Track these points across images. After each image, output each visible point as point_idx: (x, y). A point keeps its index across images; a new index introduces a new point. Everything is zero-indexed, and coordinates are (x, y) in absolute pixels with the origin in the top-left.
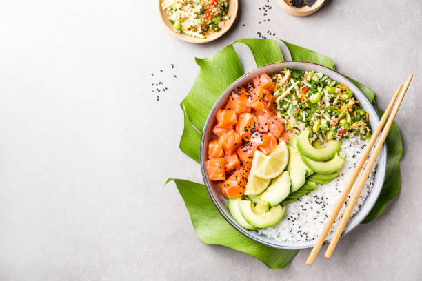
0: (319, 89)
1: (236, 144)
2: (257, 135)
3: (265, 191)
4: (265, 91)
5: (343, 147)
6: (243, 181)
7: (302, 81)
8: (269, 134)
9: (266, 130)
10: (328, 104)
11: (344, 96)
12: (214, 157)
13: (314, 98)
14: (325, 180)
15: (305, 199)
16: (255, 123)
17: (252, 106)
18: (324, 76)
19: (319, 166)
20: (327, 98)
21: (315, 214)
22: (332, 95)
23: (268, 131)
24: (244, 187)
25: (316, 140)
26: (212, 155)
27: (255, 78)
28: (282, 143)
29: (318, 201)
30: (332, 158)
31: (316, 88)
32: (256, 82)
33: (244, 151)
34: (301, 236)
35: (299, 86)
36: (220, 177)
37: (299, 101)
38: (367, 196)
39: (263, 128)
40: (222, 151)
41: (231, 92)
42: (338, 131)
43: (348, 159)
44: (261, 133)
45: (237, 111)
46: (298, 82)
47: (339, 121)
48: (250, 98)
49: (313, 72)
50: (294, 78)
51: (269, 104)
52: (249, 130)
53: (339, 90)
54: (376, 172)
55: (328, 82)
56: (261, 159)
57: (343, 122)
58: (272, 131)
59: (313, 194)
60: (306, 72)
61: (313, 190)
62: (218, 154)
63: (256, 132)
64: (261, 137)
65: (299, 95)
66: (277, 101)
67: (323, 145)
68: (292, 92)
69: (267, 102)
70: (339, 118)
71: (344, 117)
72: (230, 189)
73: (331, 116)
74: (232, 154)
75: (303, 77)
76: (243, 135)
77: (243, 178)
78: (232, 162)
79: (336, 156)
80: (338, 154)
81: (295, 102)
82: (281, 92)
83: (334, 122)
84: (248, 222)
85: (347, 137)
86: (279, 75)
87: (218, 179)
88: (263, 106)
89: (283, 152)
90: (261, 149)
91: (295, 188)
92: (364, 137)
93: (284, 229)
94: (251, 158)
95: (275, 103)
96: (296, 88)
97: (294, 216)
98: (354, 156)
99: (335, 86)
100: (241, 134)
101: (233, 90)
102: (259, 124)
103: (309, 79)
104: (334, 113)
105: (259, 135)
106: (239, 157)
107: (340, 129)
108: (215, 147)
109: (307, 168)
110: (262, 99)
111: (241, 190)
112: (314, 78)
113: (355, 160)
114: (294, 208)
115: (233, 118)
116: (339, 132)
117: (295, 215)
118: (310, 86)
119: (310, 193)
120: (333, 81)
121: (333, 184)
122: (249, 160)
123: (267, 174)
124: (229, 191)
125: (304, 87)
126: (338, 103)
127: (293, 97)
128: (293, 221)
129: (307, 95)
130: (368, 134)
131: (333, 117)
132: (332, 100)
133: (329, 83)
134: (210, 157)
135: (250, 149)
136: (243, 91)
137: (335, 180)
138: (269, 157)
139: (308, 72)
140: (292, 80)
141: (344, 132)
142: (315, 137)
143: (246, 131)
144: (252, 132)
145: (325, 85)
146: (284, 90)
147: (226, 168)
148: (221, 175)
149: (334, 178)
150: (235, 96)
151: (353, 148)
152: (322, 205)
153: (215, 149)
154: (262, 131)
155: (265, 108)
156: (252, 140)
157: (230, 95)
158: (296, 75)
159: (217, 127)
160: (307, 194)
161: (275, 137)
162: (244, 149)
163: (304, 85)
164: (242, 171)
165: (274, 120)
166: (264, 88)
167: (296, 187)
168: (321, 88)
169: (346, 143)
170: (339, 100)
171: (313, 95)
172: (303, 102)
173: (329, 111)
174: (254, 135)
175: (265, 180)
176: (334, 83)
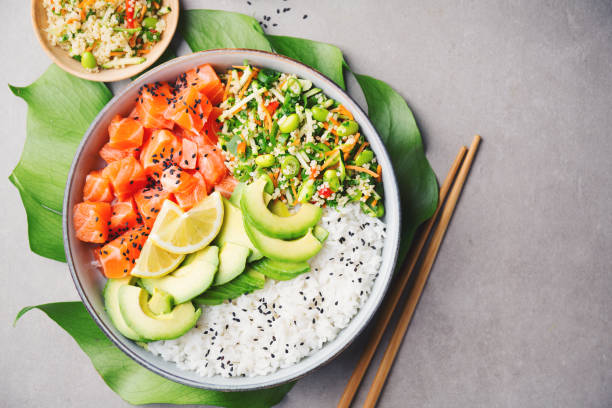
0: (299, 109)
1: (132, 182)
2: (172, 172)
3: (170, 274)
4: (200, 96)
5: (325, 219)
6: (133, 250)
7: (272, 90)
8: (197, 175)
9: (192, 166)
10: (310, 139)
11: (341, 130)
12: (93, 200)
13: (287, 123)
14: (282, 274)
15: (243, 301)
16: (172, 150)
17: (173, 118)
18: (313, 87)
19: (274, 247)
20: (309, 129)
21: (256, 333)
22: (320, 124)
23: (197, 168)
24: (134, 262)
25: (279, 199)
26: (90, 196)
27: (191, 71)
28: (216, 195)
29: (263, 308)
30: (301, 236)
31: (293, 107)
32: (190, 79)
33: (147, 197)
34: (223, 366)
35: (264, 96)
36: (95, 236)
37: (260, 124)
38: (354, 316)
39: (187, 162)
40: (107, 190)
41: (141, 89)
42: (319, 188)
43: (329, 243)
44: (181, 169)
45: (146, 123)
46: (264, 89)
47: (322, 173)
48: (172, 105)
49: (294, 76)
50: (259, 82)
51: (205, 120)
52: (162, 161)
53: (336, 117)
54: (377, 275)
55: (320, 99)
56: (172, 216)
57: (329, 174)
58: (203, 170)
59: (259, 294)
60: (283, 75)
61: (256, 288)
62: (100, 196)
63: (173, 167)
64: (179, 176)
65: (262, 113)
66: (222, 118)
67: (292, 211)
68: (250, 106)
69: (202, 116)
70: (324, 166)
71: (334, 167)
72: (109, 261)
73: (311, 160)
74: (126, 197)
75: (276, 83)
76: (149, 168)
77: (135, 245)
78: (123, 212)
79: (309, 234)
80: (313, 232)
81: (252, 126)
82: (232, 103)
83: (314, 171)
84: (129, 326)
85: (334, 203)
86: (234, 73)
87: (92, 240)
88: (192, 122)
89: (214, 210)
90: (177, 198)
91: (225, 278)
92: (366, 208)
93: (194, 348)
94: (156, 211)
95: (218, 121)
96: (259, 100)
97: (215, 328)
98: (342, 240)
99: (330, 108)
100: (146, 166)
101: (146, 86)
102: (181, 153)
103: (285, 88)
104: (317, 155)
105: (177, 172)
106: (136, 207)
107: (322, 187)
108: (96, 183)
109: (252, 247)
110: (192, 109)
111: (128, 265)
112: (292, 88)
113: (342, 247)
114: (217, 314)
115: (137, 134)
116: (320, 192)
117: (218, 328)
118: (283, 100)
119: (252, 291)
120: (328, 98)
121: (298, 282)
122: (151, 215)
123: (175, 245)
124: (107, 263)
125: (272, 101)
126: (330, 140)
127: (251, 115)
128: (213, 338)
129: (275, 117)
130: (373, 205)
131: (313, 163)
132: (319, 133)
133: (320, 101)
134: (85, 198)
135: (157, 195)
136: (166, 90)
137: (300, 276)
138: (185, 215)
139: (287, 74)
140: (255, 85)
141: (328, 192)
142: (277, 193)
143: (156, 161)
144: (166, 165)
145: (311, 103)
146: (237, 100)
147: (109, 223)
148: (96, 233)
149: (298, 274)
150: (147, 96)
151: (342, 225)
152: (269, 317)
153: (96, 186)
154: (184, 166)
155: (196, 126)
156: (163, 180)
157: (140, 93)
158: (263, 78)
159: (108, 148)
160: (246, 293)
161: (206, 182)
162: (148, 194)
163: (274, 96)
164: (136, 232)
165: (210, 151)
166: (202, 91)
167: (227, 276)
168: (302, 108)
169: (332, 214)
170: (332, 134)
171: (285, 116)
172: (266, 127)
173: (308, 151)
174: (168, 170)
175: (175, 256)
176: (329, 103)
